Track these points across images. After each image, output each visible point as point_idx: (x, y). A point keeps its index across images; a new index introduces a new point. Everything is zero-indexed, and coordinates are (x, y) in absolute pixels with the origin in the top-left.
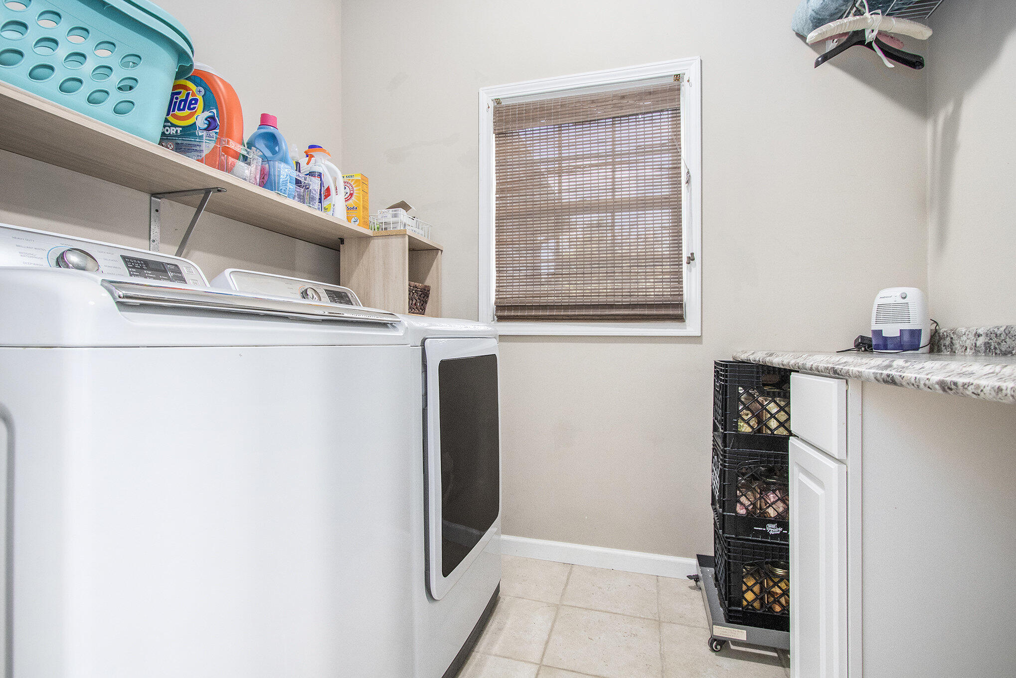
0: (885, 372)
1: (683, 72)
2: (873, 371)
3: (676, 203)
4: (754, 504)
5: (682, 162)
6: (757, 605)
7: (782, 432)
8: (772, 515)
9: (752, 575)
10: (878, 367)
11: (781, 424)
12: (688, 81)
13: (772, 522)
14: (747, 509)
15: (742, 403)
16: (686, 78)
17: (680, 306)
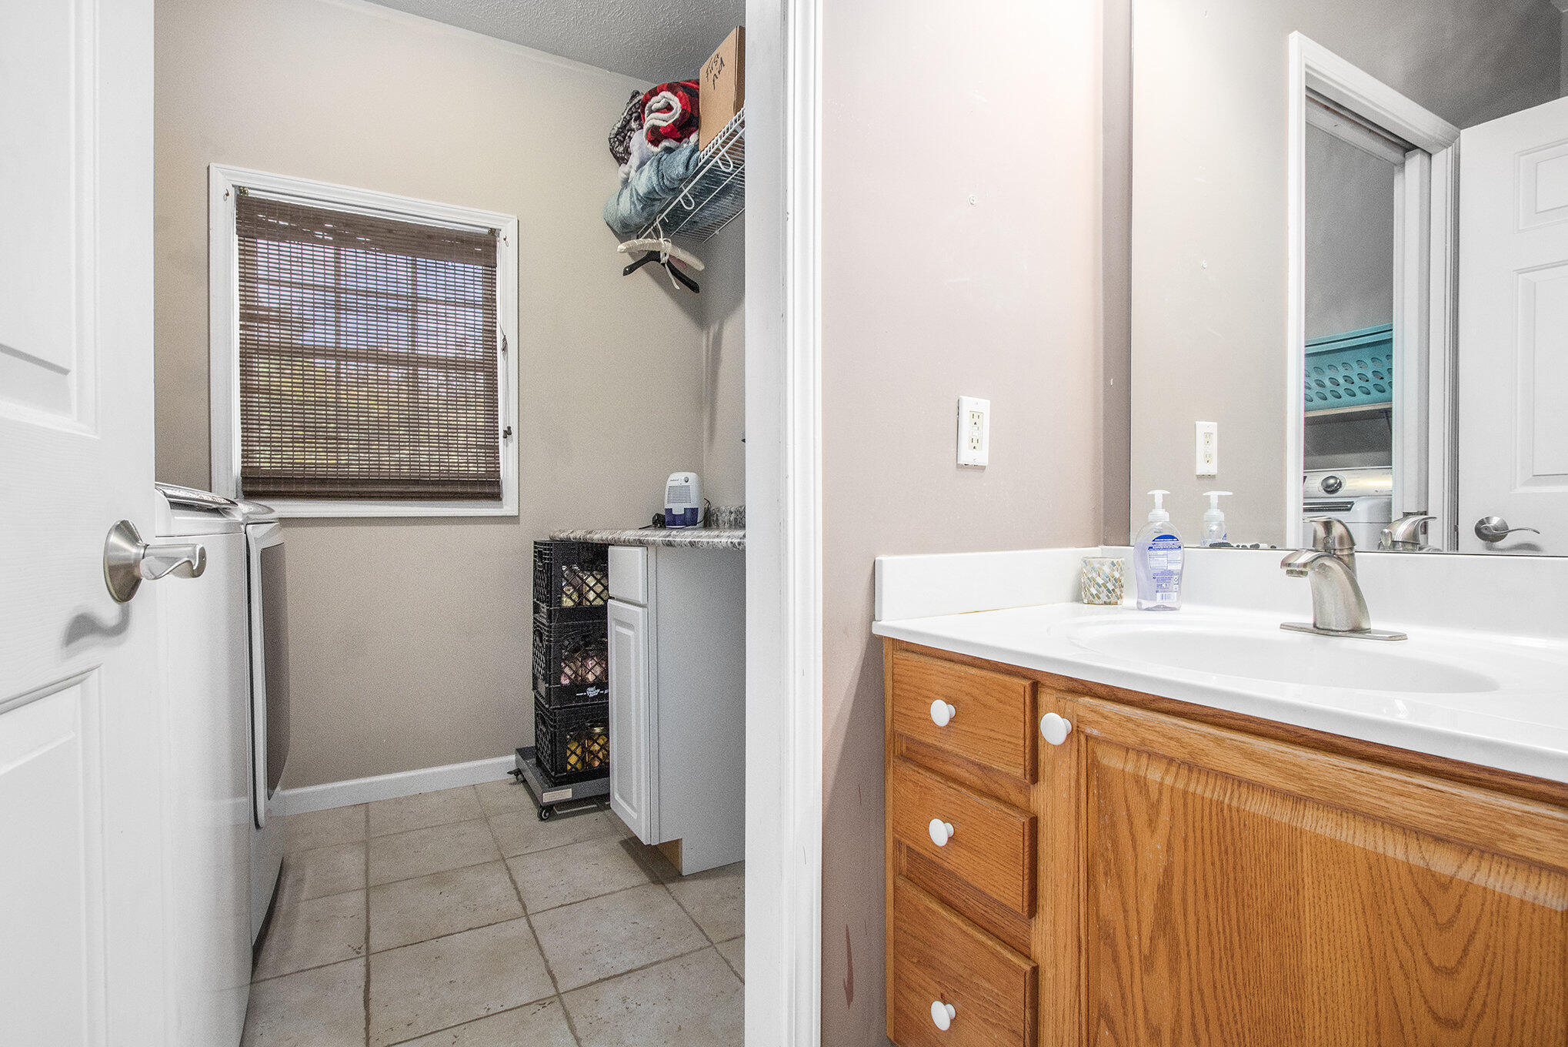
0: (667, 539)
1: (499, 227)
2: (661, 539)
3: (491, 370)
4: (575, 672)
5: (498, 325)
6: (579, 766)
7: (599, 602)
8: (591, 680)
9: (575, 740)
10: (664, 537)
11: (598, 595)
12: (505, 239)
13: (591, 685)
14: (569, 678)
15: (565, 579)
16: (502, 235)
17: (497, 483)
